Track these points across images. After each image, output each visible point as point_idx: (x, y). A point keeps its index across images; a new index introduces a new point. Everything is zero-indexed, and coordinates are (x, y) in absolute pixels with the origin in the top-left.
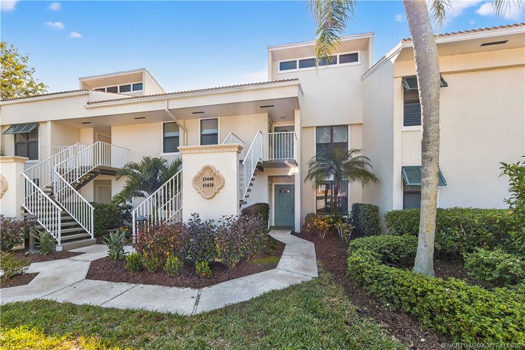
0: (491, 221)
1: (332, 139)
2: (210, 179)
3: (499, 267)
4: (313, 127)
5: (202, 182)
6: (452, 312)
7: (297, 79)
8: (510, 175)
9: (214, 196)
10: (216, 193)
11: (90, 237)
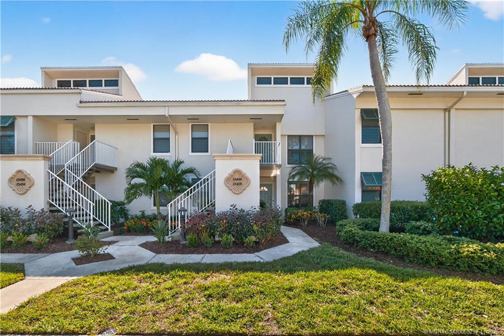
0: (417, 208)
1: (300, 147)
2: (239, 179)
3: (422, 228)
4: (285, 135)
5: (233, 181)
6: (405, 245)
7: (284, 101)
8: (426, 180)
9: (242, 192)
10: (244, 190)
11: (107, 229)
